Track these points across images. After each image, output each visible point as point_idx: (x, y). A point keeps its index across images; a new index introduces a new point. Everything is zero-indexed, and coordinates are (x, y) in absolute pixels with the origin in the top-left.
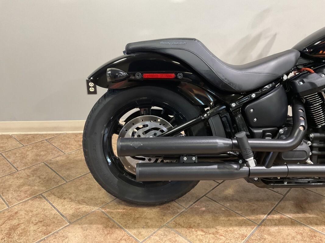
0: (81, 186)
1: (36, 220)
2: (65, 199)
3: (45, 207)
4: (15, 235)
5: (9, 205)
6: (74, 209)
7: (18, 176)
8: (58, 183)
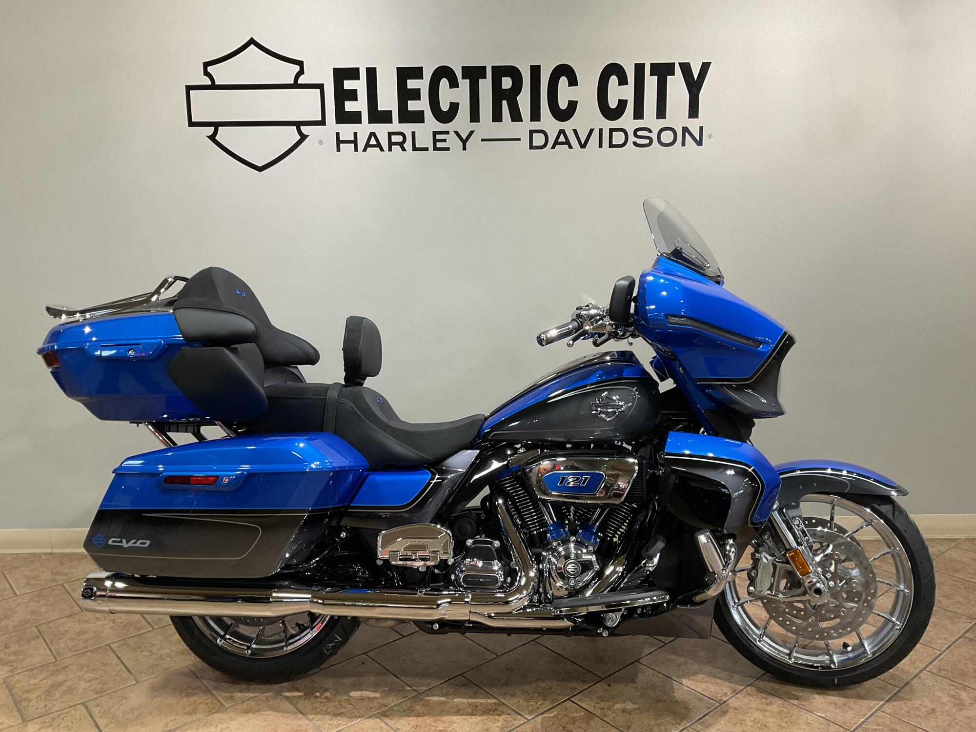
0: (173, 636)
1: (90, 677)
2: (143, 651)
3: (110, 662)
4: (57, 692)
5: (57, 657)
6: (150, 665)
7: (82, 618)
8: (139, 630)
